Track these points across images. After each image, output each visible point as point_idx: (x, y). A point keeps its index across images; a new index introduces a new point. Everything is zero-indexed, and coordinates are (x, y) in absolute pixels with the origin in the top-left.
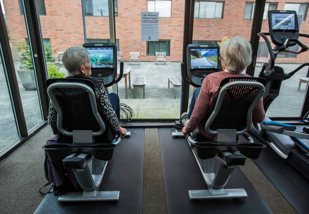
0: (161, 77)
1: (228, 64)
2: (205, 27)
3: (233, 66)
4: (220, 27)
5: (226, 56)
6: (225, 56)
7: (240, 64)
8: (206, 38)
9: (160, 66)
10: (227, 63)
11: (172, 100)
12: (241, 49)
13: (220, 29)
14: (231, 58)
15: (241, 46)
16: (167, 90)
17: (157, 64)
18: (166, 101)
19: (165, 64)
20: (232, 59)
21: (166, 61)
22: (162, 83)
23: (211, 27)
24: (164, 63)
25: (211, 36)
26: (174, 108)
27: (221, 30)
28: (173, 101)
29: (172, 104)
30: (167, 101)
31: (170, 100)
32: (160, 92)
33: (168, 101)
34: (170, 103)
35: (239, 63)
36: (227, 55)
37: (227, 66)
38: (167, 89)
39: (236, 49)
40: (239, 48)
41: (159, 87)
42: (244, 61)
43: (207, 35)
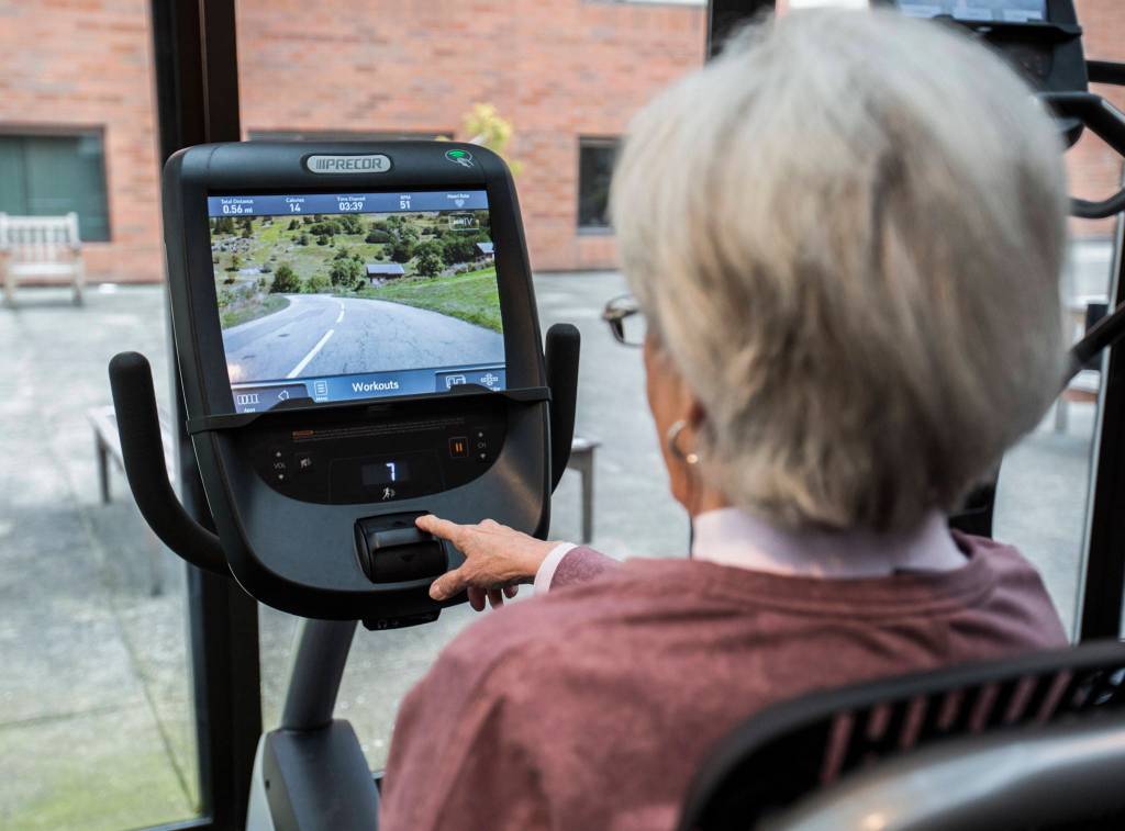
0: (48, 411)
1: (722, 417)
2: (347, 40)
3: (812, 450)
4: (445, 44)
5: (691, 294)
6: (674, 296)
7: (919, 420)
8: (357, 115)
9: (39, 321)
10: (708, 397)
11: (130, 613)
12: (930, 181)
13: (441, 53)
14: (769, 333)
15: (926, 136)
16: (94, 522)
17: (14, 307)
18: (79, 626)
19: (78, 303)
20: (790, 341)
21: (80, 281)
22: (50, 456)
23: (383, 42)
24: (67, 294)
25: (384, 98)
26: (149, 696)
27: (448, 63)
28: (135, 620)
29: (131, 649)
30: (90, 624)
31: (113, 609)
32: (28, 547)
33: (99, 627)
34: (116, 646)
35: (898, 414)
36: (704, 278)
37: (712, 439)
38: (90, 509)
39: (851, 190)
40: (893, 177)
41: (23, 500)
42: (966, 378)
43: (363, 98)
